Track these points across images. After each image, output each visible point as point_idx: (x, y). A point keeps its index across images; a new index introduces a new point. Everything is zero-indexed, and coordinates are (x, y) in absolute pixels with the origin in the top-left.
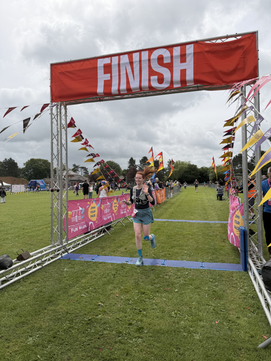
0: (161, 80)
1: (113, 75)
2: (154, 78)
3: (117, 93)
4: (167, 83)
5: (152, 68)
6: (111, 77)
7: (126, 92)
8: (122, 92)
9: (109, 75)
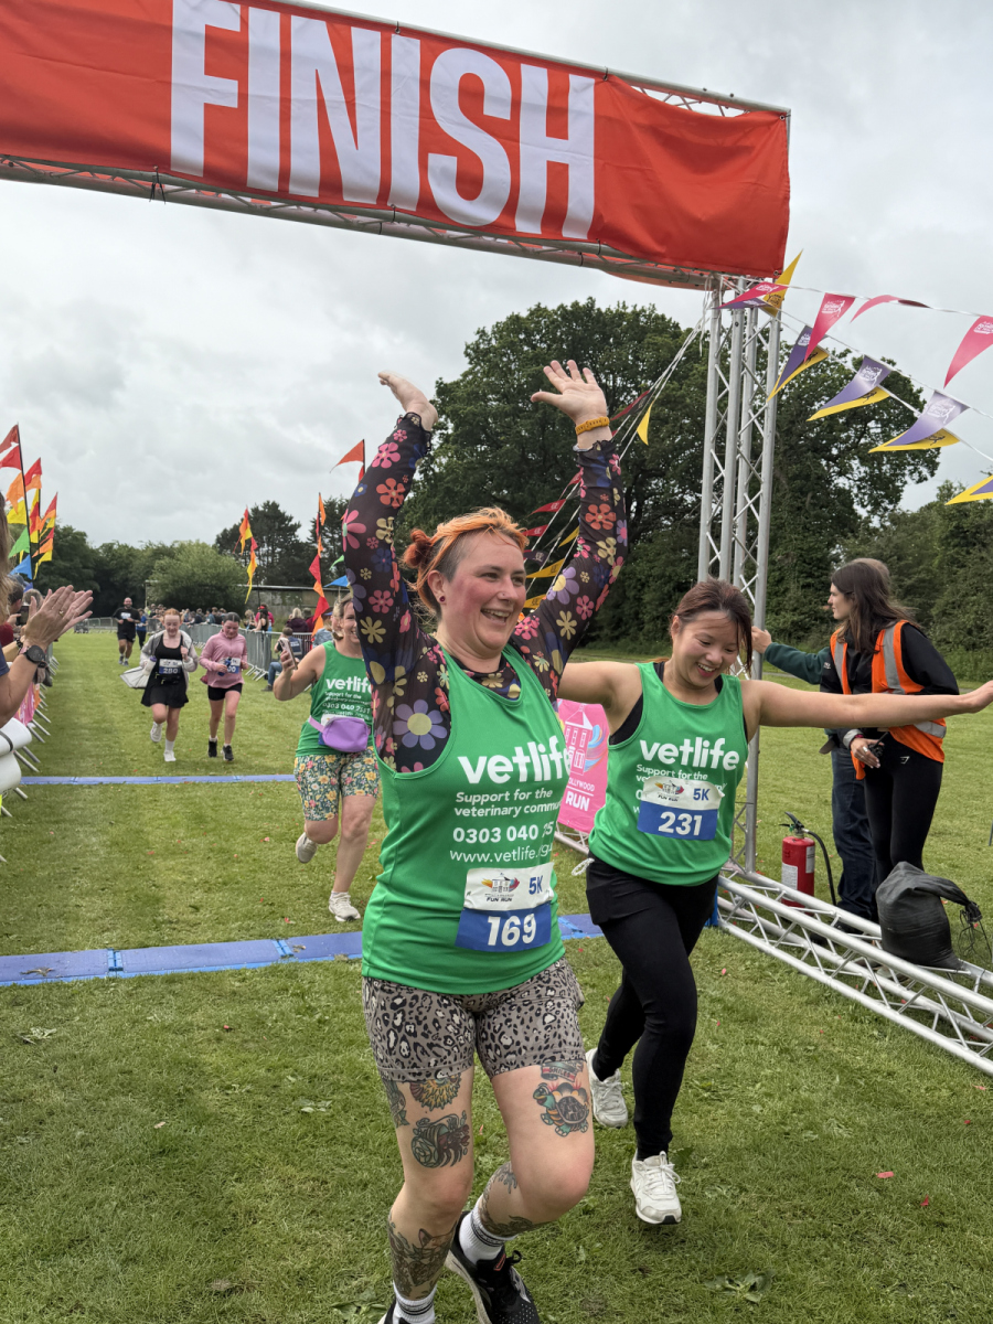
0: (470, 183)
1: (251, 91)
2: (442, 164)
3: (273, 184)
4: (491, 201)
5: (434, 119)
6: (243, 97)
7: (315, 193)
8: (293, 189)
9: (232, 86)
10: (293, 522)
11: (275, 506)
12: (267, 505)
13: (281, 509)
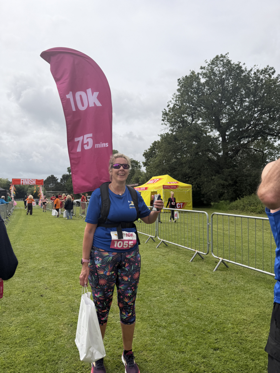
10: (57, 179)
11: (53, 176)
12: (51, 176)
13: (54, 176)
